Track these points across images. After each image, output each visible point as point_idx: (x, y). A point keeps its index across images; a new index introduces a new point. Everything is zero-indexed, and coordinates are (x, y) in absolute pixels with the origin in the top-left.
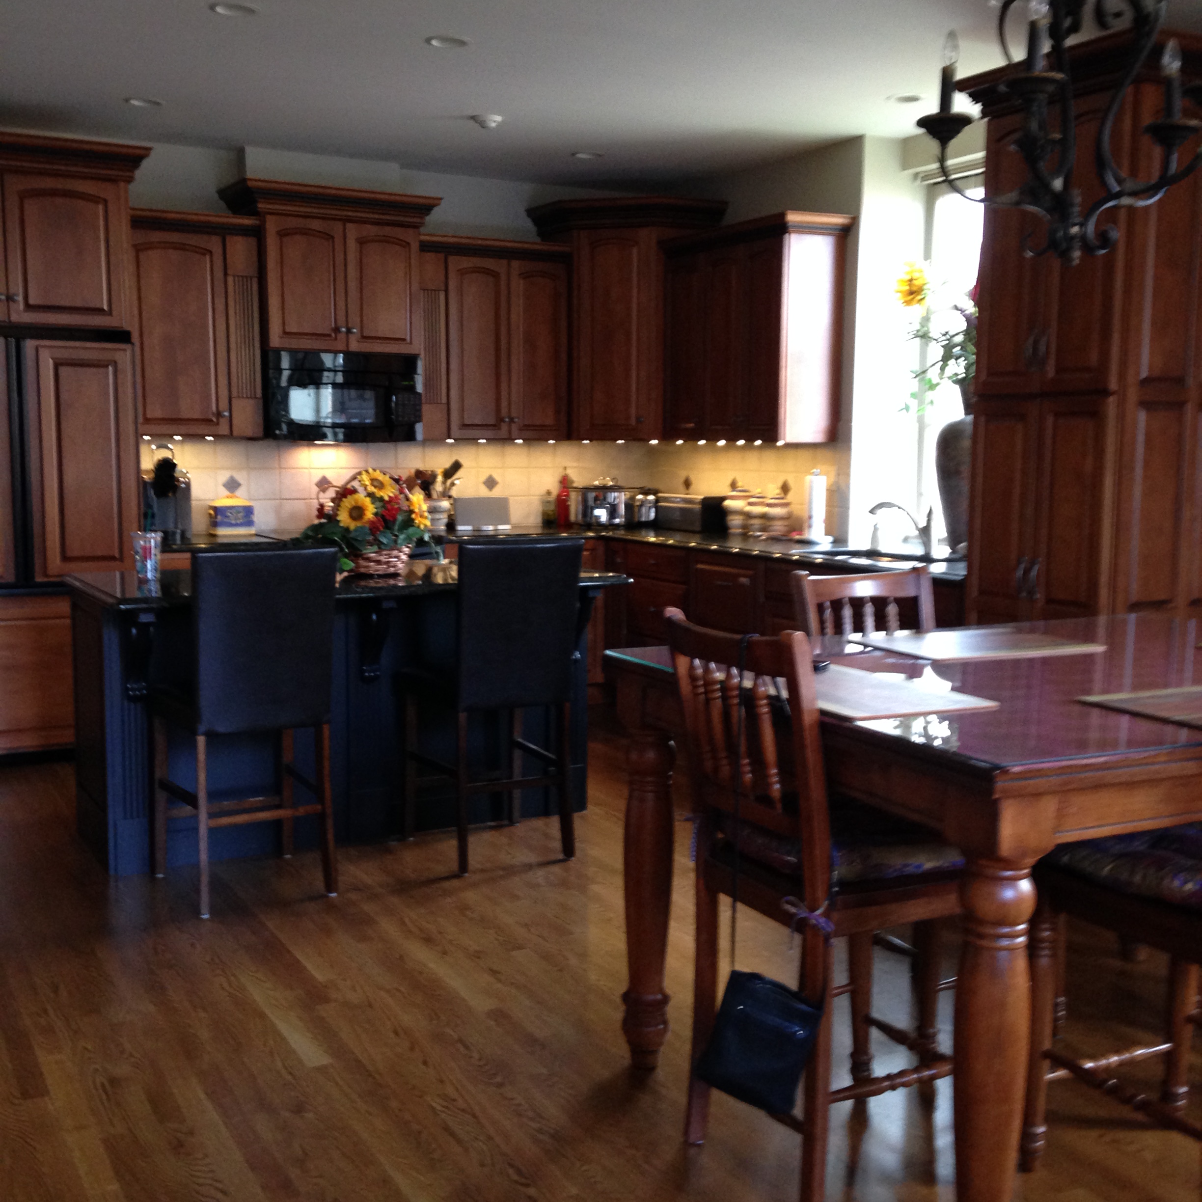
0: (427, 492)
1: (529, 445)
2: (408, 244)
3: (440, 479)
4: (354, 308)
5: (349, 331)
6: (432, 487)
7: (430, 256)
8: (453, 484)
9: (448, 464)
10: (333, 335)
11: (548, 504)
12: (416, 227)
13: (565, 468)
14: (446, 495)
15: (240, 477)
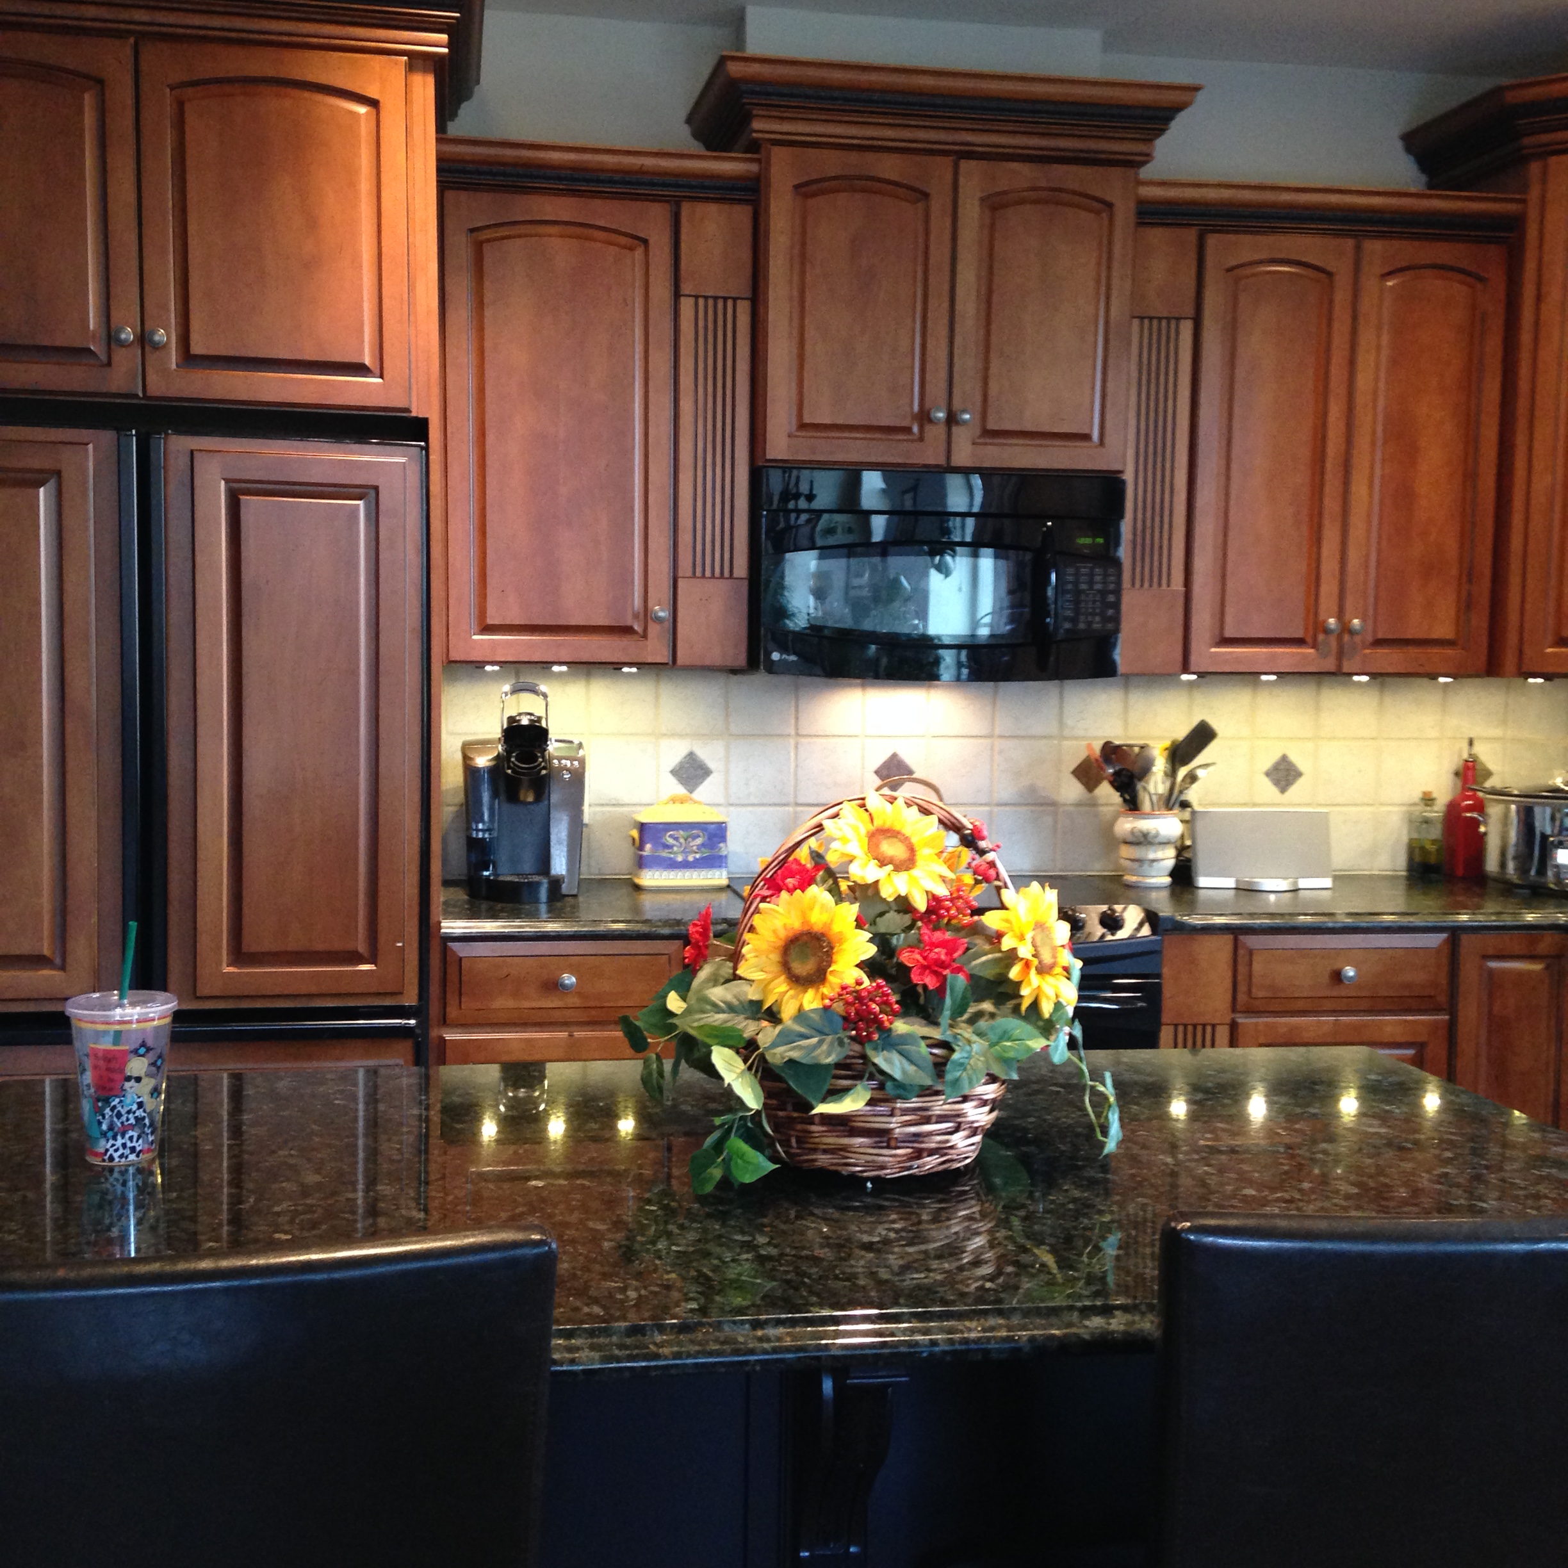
0: (1127, 797)
1: (1382, 686)
2: (1109, 205)
3: (1160, 765)
4: (967, 364)
5: (952, 419)
6: (1139, 786)
7: (1157, 236)
8: (1192, 778)
9: (1181, 731)
10: (915, 429)
11: (1424, 826)
12: (1133, 163)
13: (1471, 743)
14: (1175, 801)
15: (709, 754)
